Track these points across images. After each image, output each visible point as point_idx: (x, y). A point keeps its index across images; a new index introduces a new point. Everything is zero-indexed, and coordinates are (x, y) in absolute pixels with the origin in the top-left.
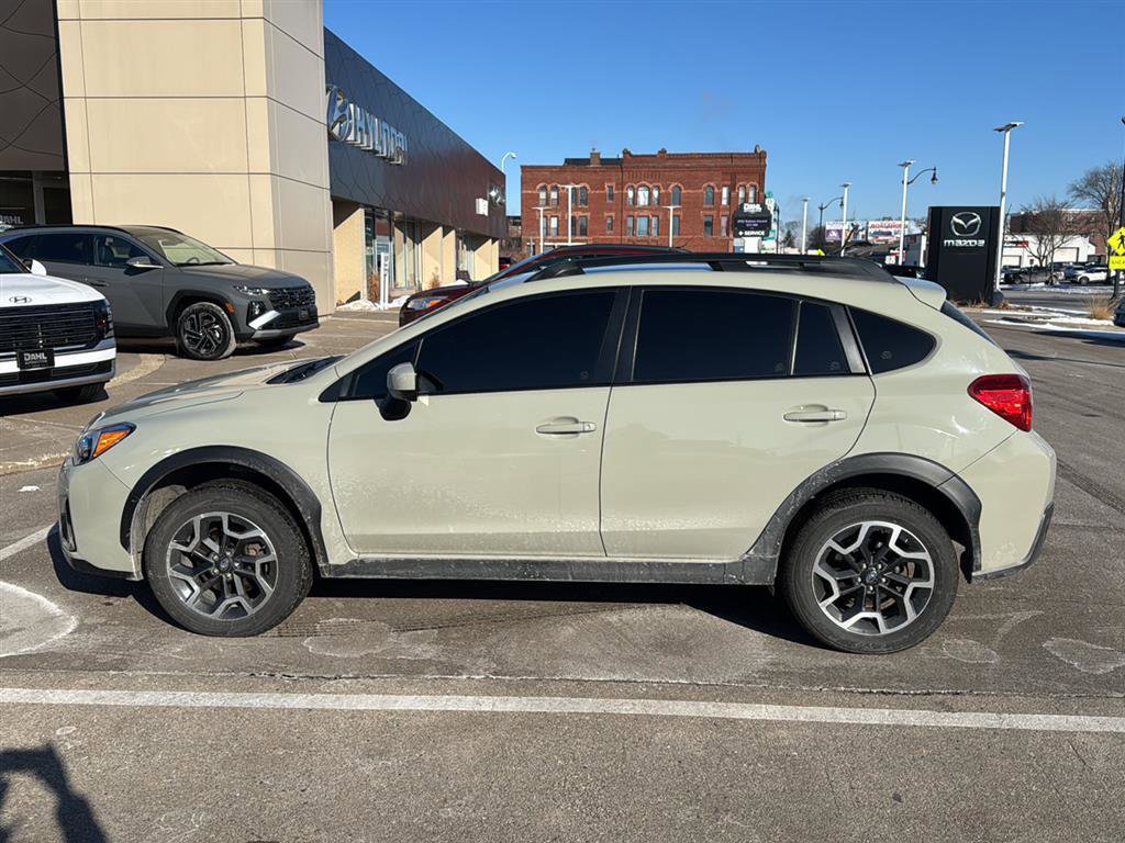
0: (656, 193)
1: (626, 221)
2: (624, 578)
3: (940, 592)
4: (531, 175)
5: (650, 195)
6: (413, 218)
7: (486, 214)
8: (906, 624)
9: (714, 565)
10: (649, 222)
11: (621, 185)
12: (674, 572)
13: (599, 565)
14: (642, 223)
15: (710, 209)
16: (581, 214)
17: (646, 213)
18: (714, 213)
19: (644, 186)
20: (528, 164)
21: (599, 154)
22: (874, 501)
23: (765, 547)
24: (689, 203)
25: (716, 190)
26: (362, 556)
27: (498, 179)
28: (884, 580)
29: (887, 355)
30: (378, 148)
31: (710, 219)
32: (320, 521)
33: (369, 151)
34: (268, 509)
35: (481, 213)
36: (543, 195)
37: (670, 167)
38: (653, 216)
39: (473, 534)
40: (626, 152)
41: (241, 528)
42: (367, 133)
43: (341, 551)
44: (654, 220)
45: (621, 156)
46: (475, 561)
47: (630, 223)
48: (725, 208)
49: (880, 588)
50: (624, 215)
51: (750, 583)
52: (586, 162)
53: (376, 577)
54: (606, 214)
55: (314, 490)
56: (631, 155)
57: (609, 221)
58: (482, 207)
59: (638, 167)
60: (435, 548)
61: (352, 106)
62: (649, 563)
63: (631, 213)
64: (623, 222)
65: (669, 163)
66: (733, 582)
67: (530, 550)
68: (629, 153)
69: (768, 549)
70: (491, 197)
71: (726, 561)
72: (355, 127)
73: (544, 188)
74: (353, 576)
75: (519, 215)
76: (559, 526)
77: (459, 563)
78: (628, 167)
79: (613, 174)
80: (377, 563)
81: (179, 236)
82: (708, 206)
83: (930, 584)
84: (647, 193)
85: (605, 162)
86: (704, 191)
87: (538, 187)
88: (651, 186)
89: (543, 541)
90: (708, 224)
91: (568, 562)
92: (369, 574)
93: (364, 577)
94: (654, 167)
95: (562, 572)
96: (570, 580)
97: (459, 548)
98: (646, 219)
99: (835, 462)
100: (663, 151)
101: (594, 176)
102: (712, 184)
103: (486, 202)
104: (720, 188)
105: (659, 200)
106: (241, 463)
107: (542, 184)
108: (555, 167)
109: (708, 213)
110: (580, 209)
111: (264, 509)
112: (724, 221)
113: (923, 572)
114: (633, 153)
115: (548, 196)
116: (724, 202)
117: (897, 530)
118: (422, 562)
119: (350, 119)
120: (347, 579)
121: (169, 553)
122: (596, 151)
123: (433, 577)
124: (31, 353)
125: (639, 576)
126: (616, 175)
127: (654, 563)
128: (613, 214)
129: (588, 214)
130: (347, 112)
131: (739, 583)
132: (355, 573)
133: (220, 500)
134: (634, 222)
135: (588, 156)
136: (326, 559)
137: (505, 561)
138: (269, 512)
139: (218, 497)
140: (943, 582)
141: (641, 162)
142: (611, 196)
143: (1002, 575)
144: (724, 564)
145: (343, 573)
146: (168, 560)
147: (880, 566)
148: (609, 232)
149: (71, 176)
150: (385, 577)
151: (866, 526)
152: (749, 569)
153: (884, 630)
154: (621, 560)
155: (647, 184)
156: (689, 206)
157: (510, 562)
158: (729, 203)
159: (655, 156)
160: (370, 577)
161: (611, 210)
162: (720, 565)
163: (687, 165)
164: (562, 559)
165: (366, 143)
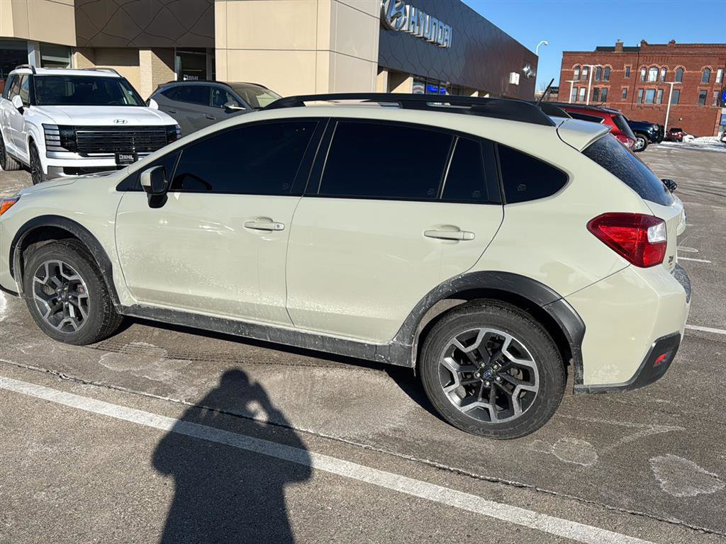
0: (663, 73)
1: (637, 92)
2: (305, 345)
3: (542, 397)
4: (570, 59)
5: (659, 74)
6: (459, 86)
7: (517, 83)
8: (510, 419)
9: (369, 345)
10: (655, 93)
11: (637, 66)
12: (340, 346)
13: (288, 332)
14: (649, 94)
15: (705, 86)
16: (603, 86)
17: (653, 87)
18: (708, 88)
19: (655, 67)
20: (569, 51)
21: (622, 43)
22: (491, 312)
23: (404, 337)
24: (690, 80)
25: (712, 71)
26: (140, 303)
27: (532, 60)
28: (498, 378)
29: (521, 187)
30: (428, 36)
31: (704, 93)
32: (112, 274)
33: (421, 38)
34: (83, 262)
35: (513, 82)
36: (576, 72)
37: (677, 54)
38: (659, 89)
39: (204, 297)
40: (643, 42)
41: (70, 273)
42: (419, 25)
43: (127, 297)
44: (659, 93)
45: (639, 45)
46: (207, 317)
47: (640, 94)
48: (718, 85)
49: (495, 384)
50: (637, 88)
51: (395, 364)
52: (612, 49)
53: (147, 318)
54: (622, 87)
55: (107, 252)
56: (647, 44)
57: (624, 92)
58: (515, 78)
59: (651, 53)
60: (183, 304)
61: (408, 7)
62: (322, 337)
63: (642, 86)
64: (635, 93)
65: (677, 51)
66: (381, 361)
67: (244, 314)
68: (646, 43)
69: (406, 339)
70: (523, 72)
71: (378, 344)
72: (409, 21)
73: (578, 67)
74: (134, 316)
75: (558, 86)
76: (259, 299)
77: (198, 317)
78: (645, 53)
79: (631, 58)
80: (148, 309)
81: (265, 90)
82: (704, 83)
83: (535, 388)
84: (656, 72)
85: (626, 49)
86: (702, 72)
87: (574, 67)
88: (660, 67)
89: (250, 309)
90: (702, 97)
91: (268, 327)
92: (143, 315)
93: (141, 317)
94: (664, 53)
95: (264, 334)
96: (269, 341)
97: (198, 306)
98: (653, 91)
99: (459, 275)
100: (673, 42)
101: (616, 59)
102: (709, 67)
103: (518, 75)
104: (715, 70)
105: (665, 77)
106: (65, 228)
107: (577, 65)
108: (588, 53)
109: (704, 88)
110: (603, 83)
111: (81, 262)
112: (716, 94)
113: (531, 378)
114: (648, 43)
115: (580, 73)
116: (718, 81)
117: (509, 338)
118: (175, 312)
119: (406, 15)
120: (131, 317)
121: (34, 284)
122: (620, 42)
123: (181, 324)
124: (123, 155)
125: (315, 345)
126: (633, 59)
127: (326, 337)
128: (628, 87)
129: (609, 87)
130: (402, 11)
131: (386, 362)
132: (135, 313)
133: (57, 252)
134: (644, 93)
135: (614, 46)
136: (118, 301)
137: (226, 319)
138: (83, 264)
139: (56, 250)
140: (545, 389)
141: (654, 49)
142: (628, 74)
143: (605, 392)
144: (376, 346)
145: (129, 313)
146: (33, 288)
147: (495, 367)
148: (623, 100)
149: (216, 51)
150: (153, 319)
151: (483, 331)
152: (394, 353)
153: (494, 420)
154: (303, 331)
155: (657, 65)
156: (689, 83)
157: (229, 321)
158: (722, 81)
159: (666, 45)
160: (144, 318)
161: (626, 84)
162: (372, 346)
163: (690, 52)
164: (264, 324)
165: (416, 31)
